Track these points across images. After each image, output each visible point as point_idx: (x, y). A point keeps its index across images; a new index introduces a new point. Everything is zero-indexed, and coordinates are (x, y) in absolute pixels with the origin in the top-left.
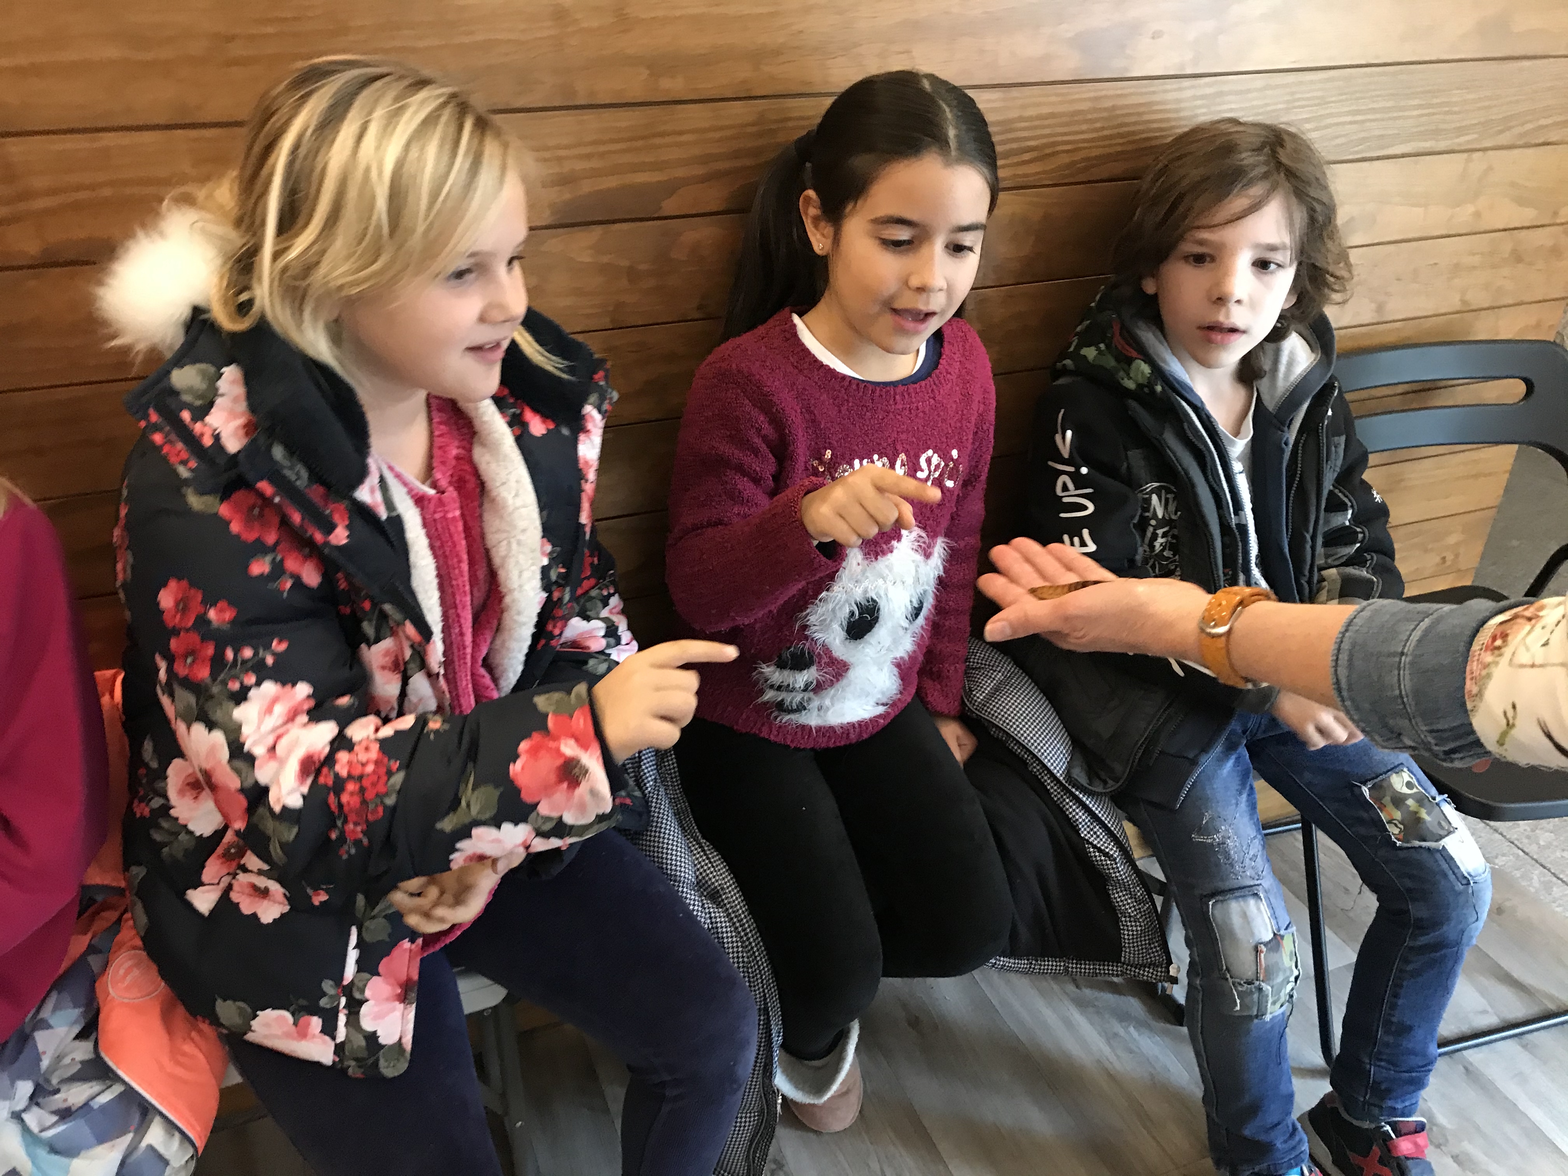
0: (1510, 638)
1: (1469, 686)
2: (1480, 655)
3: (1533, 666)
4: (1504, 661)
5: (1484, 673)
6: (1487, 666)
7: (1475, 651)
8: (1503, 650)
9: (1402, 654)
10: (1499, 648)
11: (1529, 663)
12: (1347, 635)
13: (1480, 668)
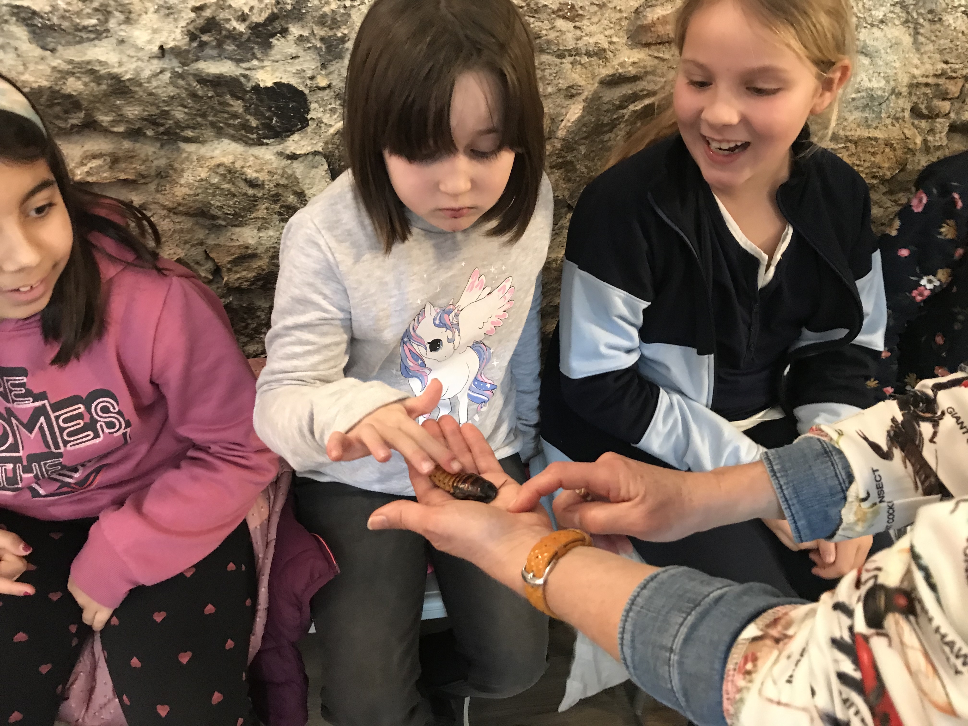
0: (759, 663)
1: (726, 705)
2: (734, 675)
4: (755, 687)
5: (738, 696)
6: (739, 690)
7: (729, 670)
8: (754, 675)
10: (749, 673)
11: (776, 699)
12: (631, 614)
13: (734, 690)
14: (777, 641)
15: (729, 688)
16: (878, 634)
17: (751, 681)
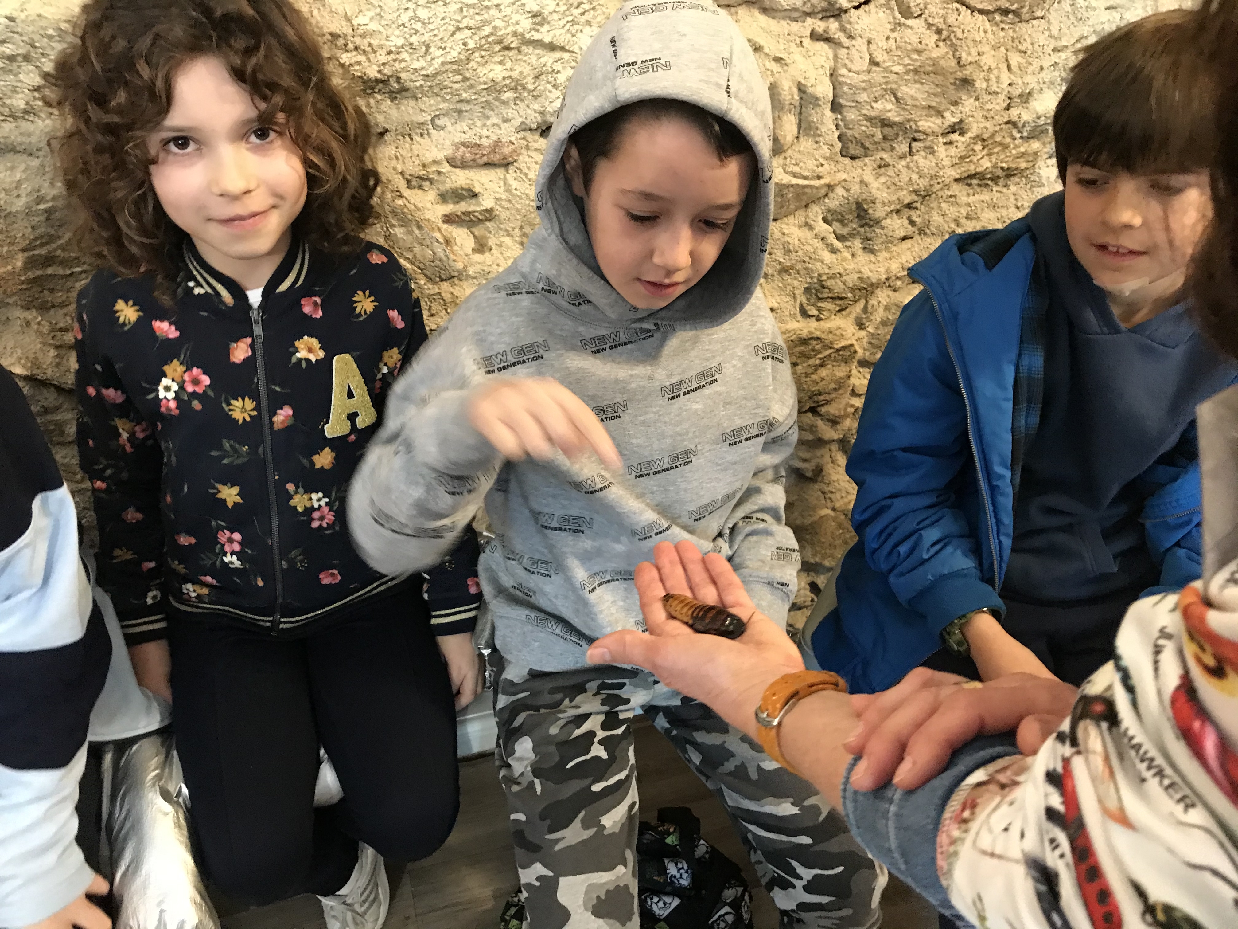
14: (1003, 786)
15: (943, 839)
16: (1077, 753)
17: (966, 831)
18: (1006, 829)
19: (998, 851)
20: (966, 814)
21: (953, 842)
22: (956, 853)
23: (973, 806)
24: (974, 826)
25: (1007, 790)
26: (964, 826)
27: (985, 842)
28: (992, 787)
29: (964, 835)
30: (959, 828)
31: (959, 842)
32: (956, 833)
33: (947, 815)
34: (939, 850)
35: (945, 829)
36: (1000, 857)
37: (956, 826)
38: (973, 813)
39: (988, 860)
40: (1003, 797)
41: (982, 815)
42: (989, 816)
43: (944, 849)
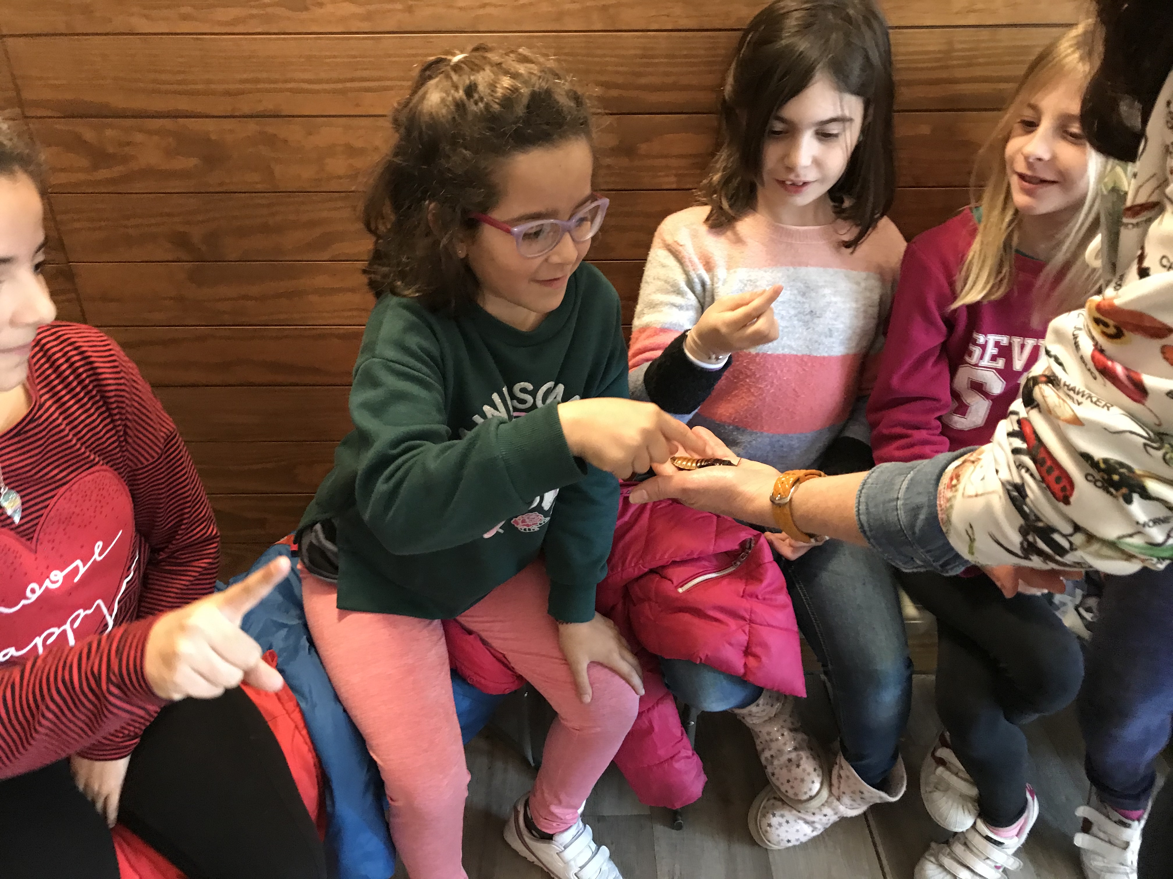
0: (961, 478)
1: (941, 516)
2: (944, 492)
3: (976, 496)
4: (959, 495)
5: (948, 505)
7: (941, 490)
8: (958, 486)
9: (898, 498)
10: (955, 486)
11: (974, 493)
12: (863, 491)
13: (945, 501)
14: (973, 462)
15: (941, 502)
16: (1032, 408)
17: (956, 491)
18: (983, 479)
19: (980, 492)
20: (954, 482)
21: (949, 500)
22: (951, 507)
23: (958, 477)
24: (960, 487)
25: (976, 463)
26: (954, 489)
27: (971, 491)
28: (967, 464)
29: (955, 494)
30: (952, 491)
31: (953, 499)
32: (949, 494)
33: (941, 487)
34: (939, 508)
35: (941, 496)
36: (982, 495)
37: (949, 490)
38: (958, 480)
39: (975, 499)
40: (975, 467)
41: (964, 479)
42: (969, 477)
43: (943, 507)
